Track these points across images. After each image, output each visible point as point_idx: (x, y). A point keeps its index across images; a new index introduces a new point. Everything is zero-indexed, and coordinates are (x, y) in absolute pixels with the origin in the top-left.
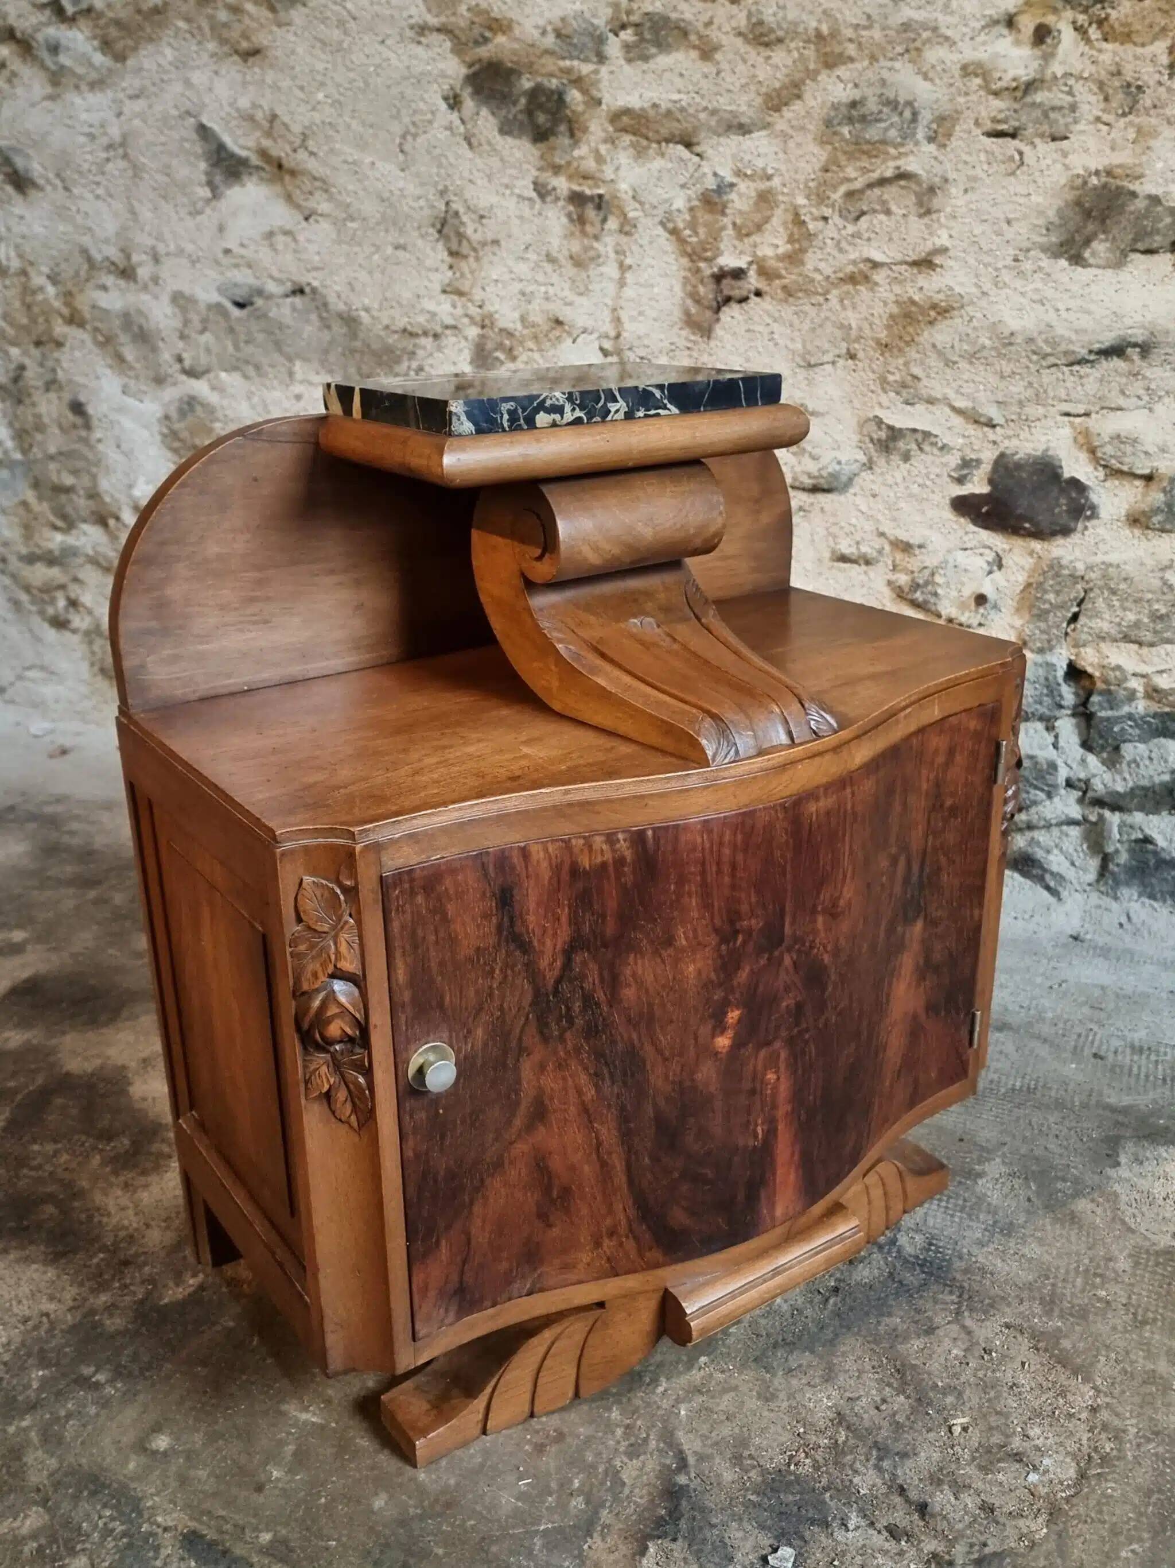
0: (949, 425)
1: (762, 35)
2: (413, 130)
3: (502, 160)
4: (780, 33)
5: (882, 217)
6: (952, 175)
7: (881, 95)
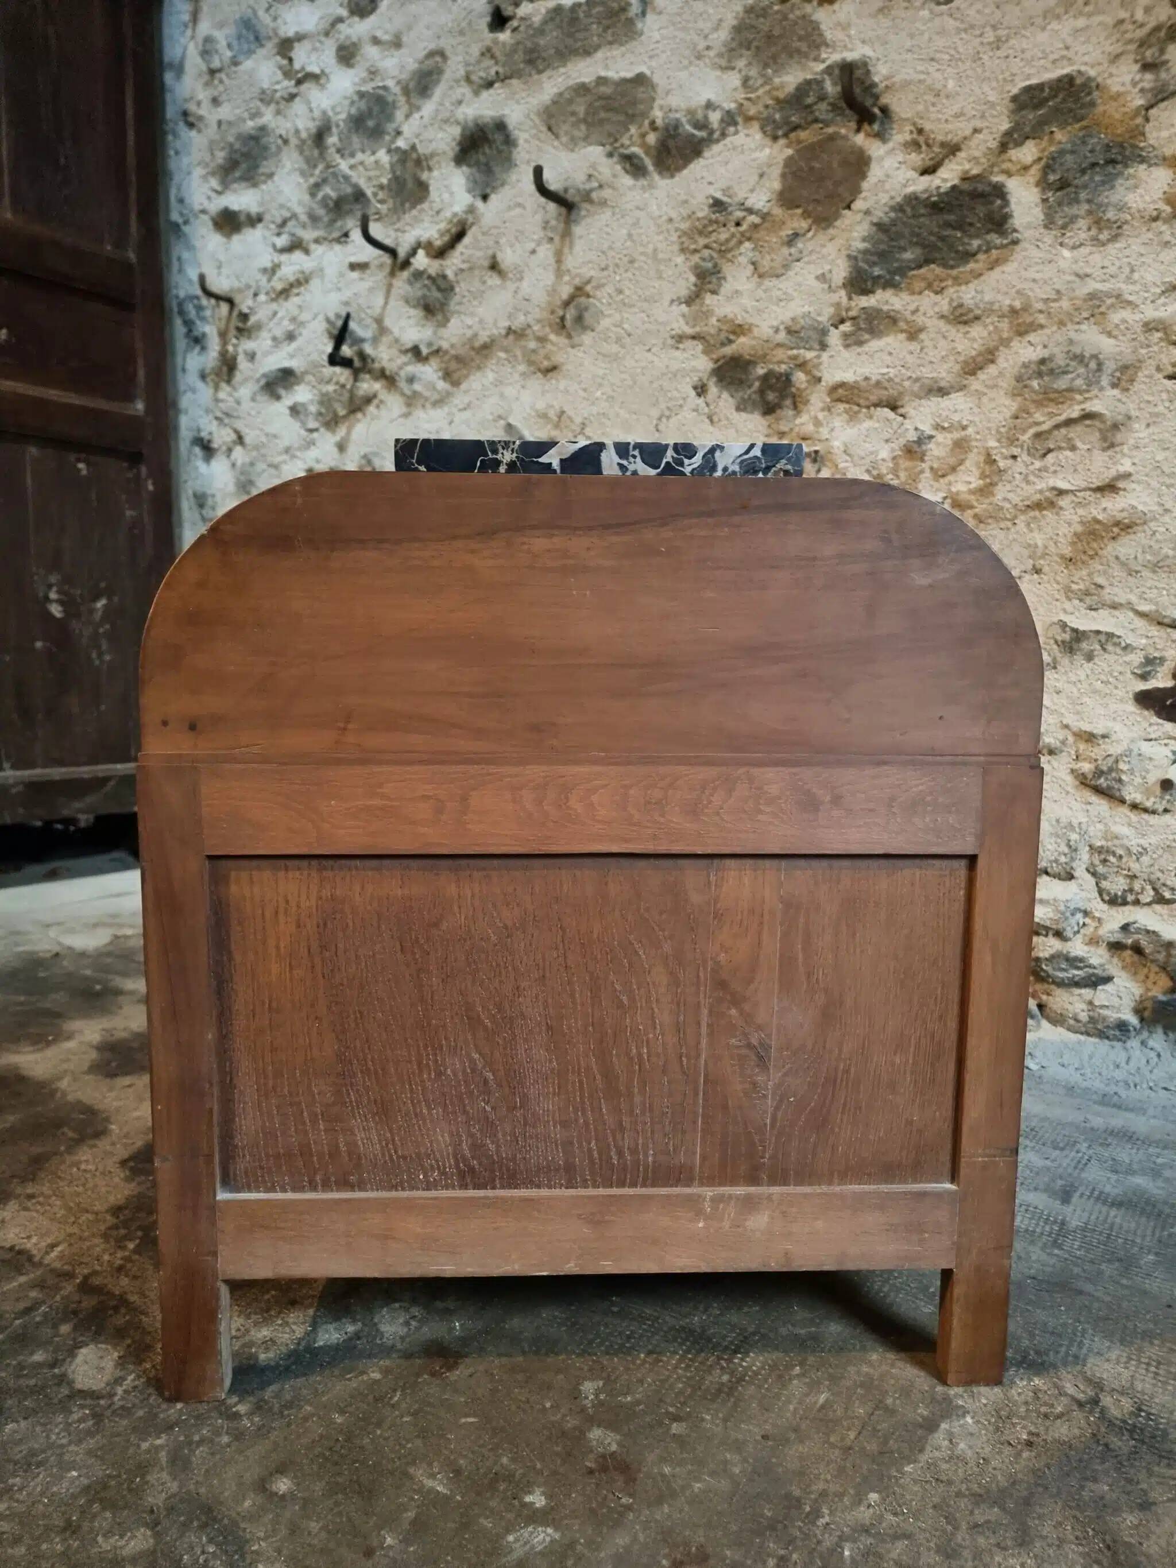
0: (1132, 627)
1: (962, 315)
2: (667, 413)
3: (737, 430)
4: (978, 312)
5: (1068, 453)
6: (1134, 413)
7: (1068, 352)
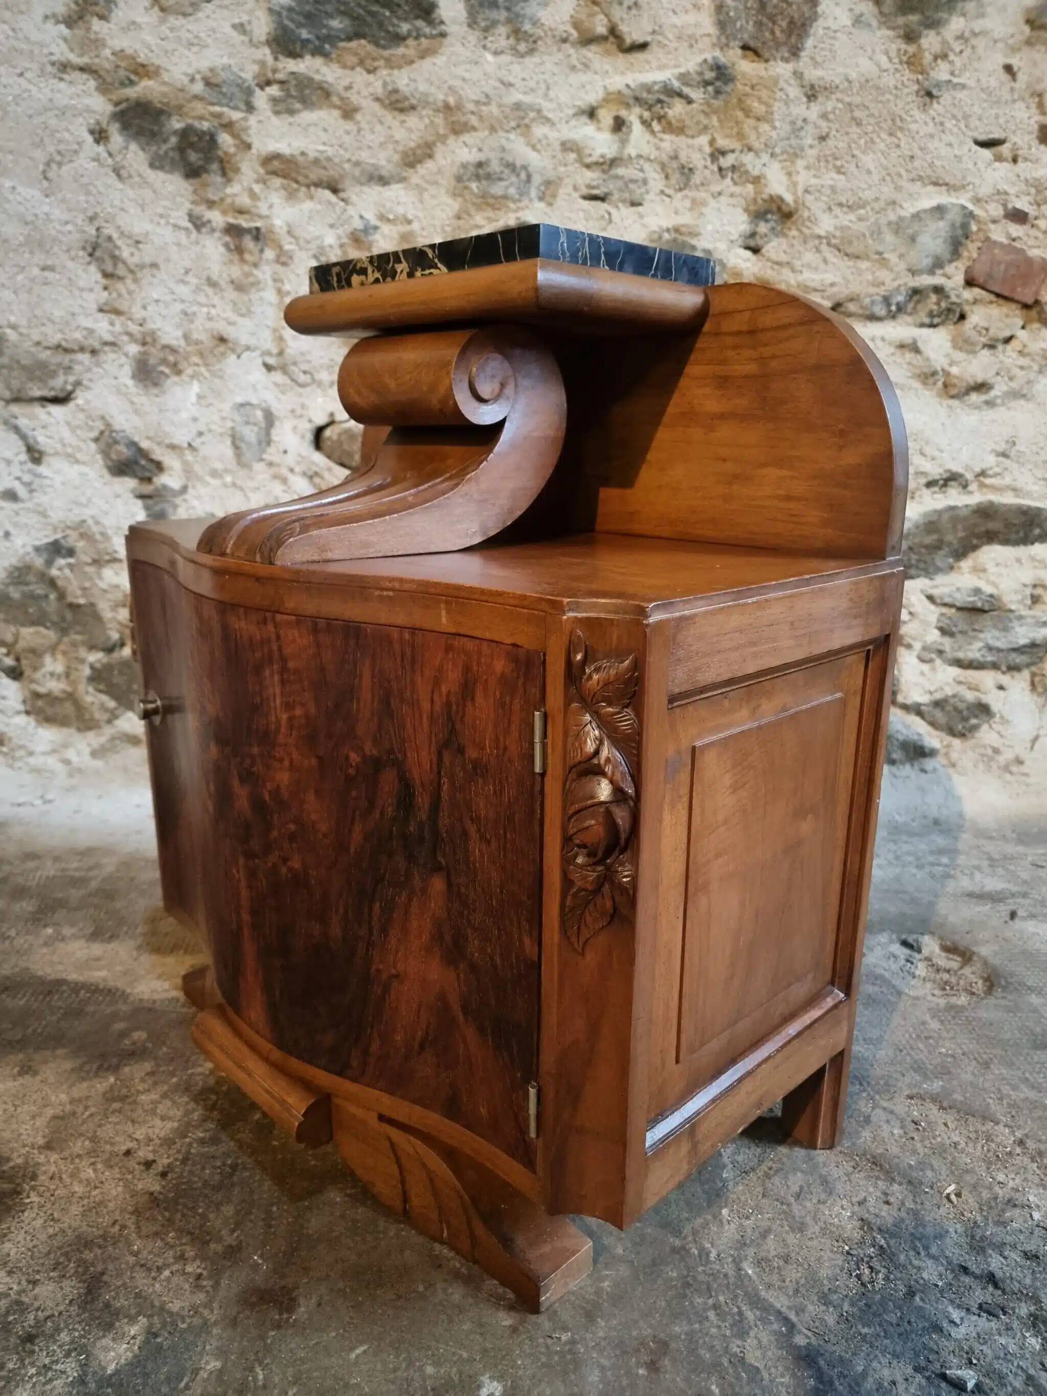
1: (398, 101)
2: (58, 158)
3: (154, 192)
4: (414, 101)
7: (502, 159)
